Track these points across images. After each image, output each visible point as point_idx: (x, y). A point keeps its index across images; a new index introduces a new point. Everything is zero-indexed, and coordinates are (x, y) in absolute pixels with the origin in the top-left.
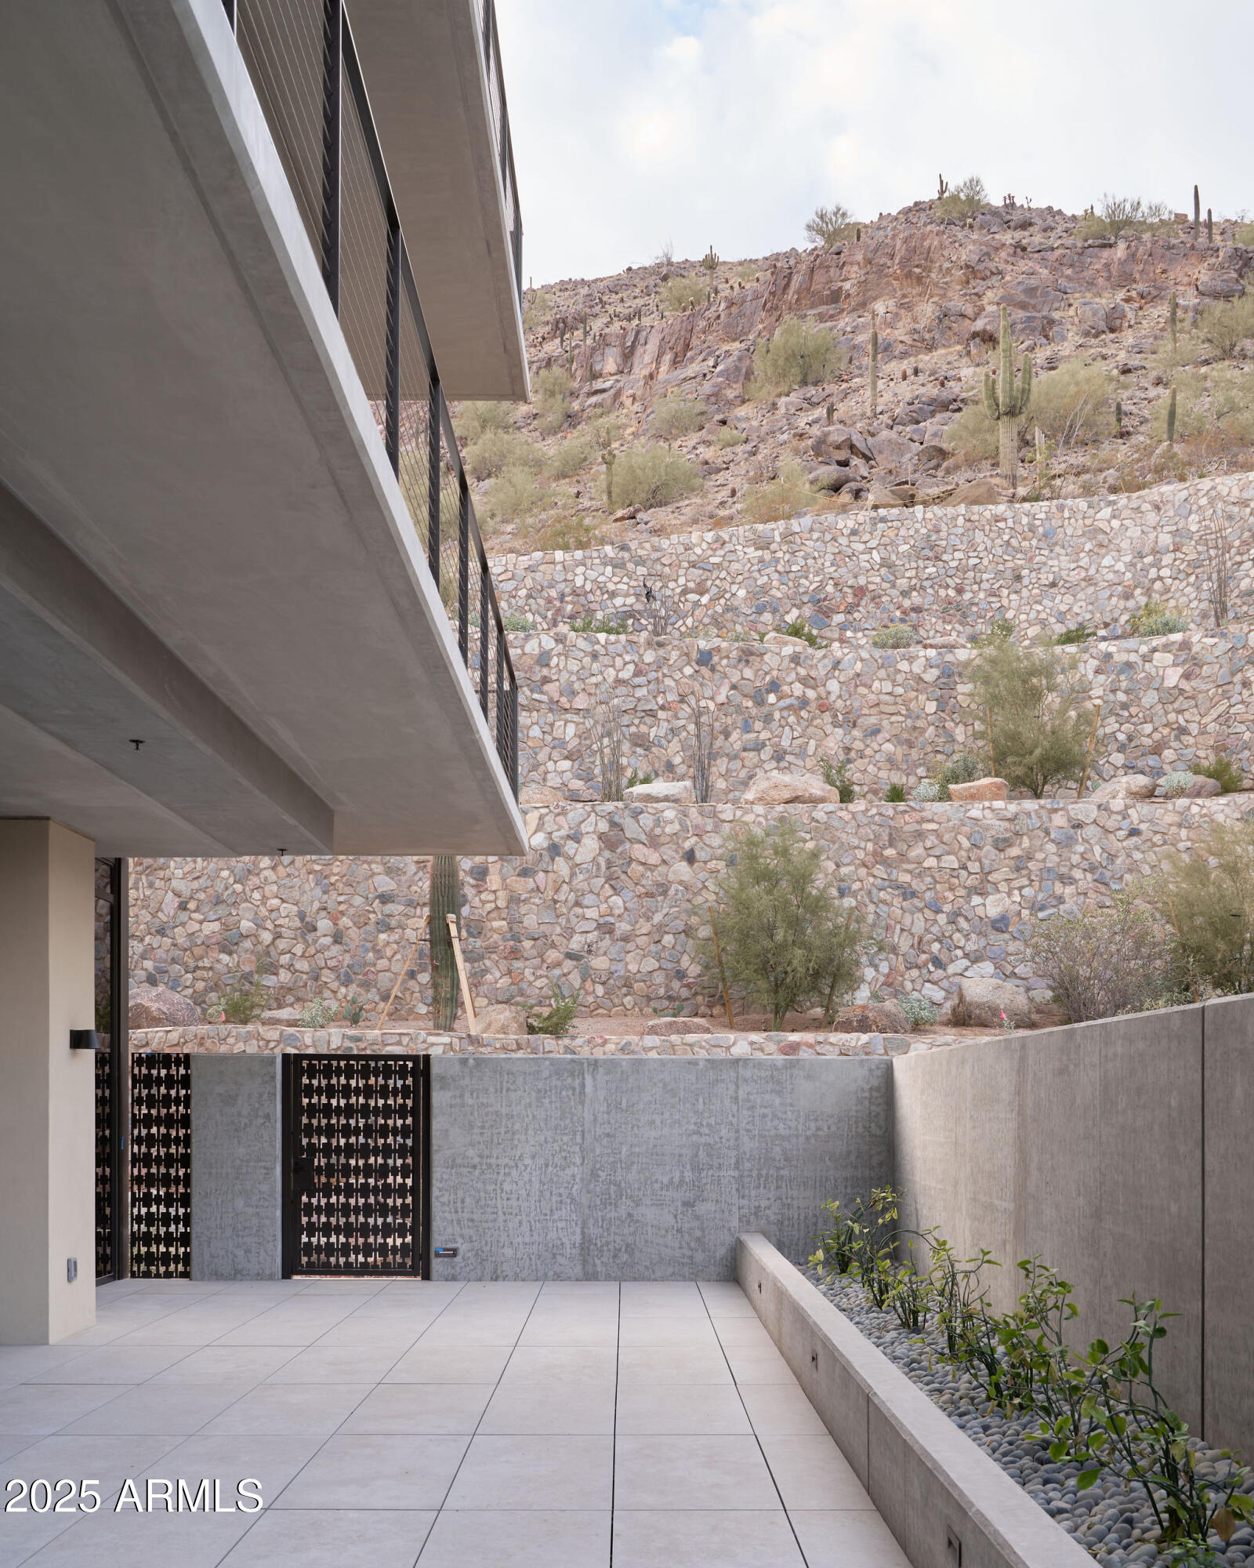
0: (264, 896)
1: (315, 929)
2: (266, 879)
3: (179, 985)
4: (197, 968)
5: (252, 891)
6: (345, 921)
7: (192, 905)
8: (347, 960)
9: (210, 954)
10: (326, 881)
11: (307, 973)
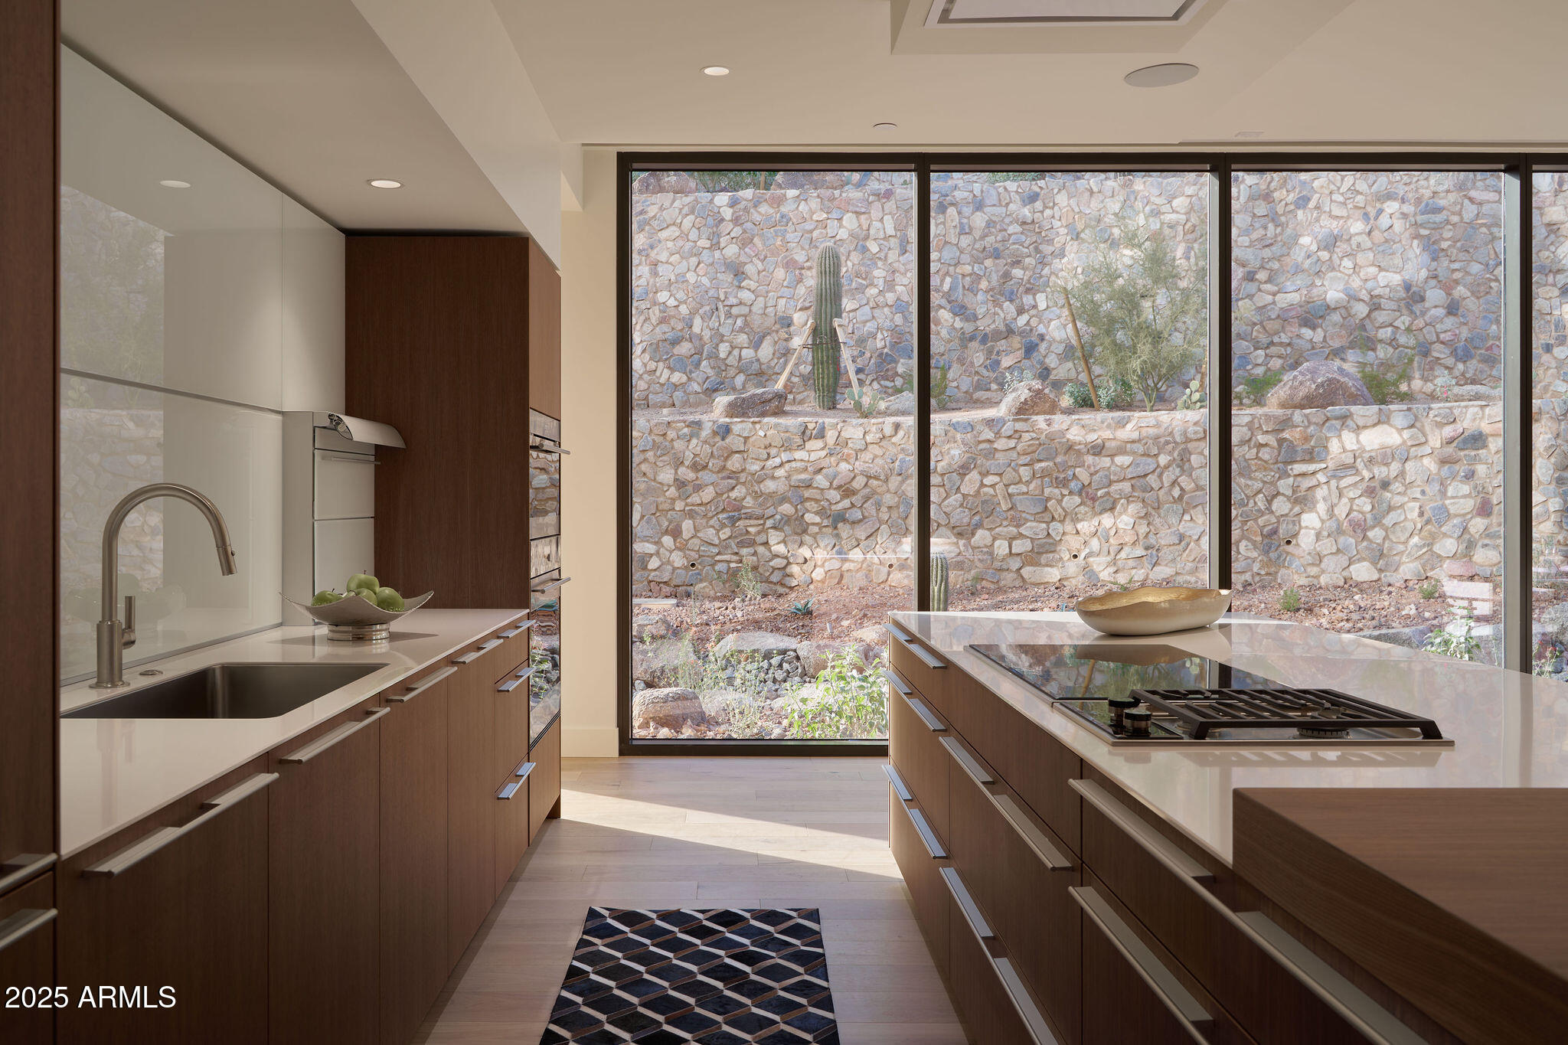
0: (1356, 265)
1: (1423, 299)
2: (1359, 245)
3: (1249, 363)
4: (1272, 343)
5: (1341, 259)
6: (1460, 291)
7: (1262, 276)
8: (1465, 333)
9: (1288, 328)
10: (1436, 247)
11: (1413, 348)
